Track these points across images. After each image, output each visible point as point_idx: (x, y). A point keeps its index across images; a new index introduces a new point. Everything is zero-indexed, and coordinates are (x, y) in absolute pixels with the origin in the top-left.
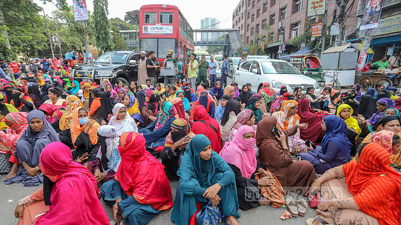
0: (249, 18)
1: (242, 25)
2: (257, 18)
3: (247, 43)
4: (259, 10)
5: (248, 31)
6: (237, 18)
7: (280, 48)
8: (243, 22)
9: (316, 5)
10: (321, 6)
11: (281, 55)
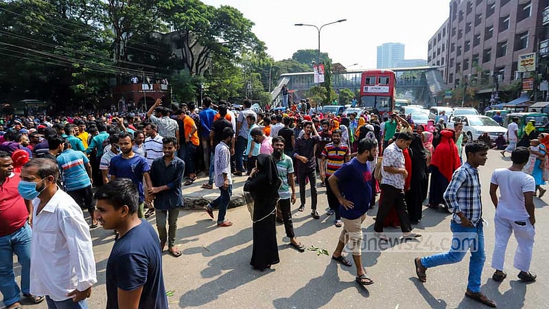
0: (453, 50)
1: (443, 58)
2: (465, 51)
3: (451, 82)
4: (469, 42)
5: (451, 66)
6: (435, 49)
7: (492, 96)
8: (444, 54)
9: (526, 63)
10: (532, 64)
11: (495, 103)
